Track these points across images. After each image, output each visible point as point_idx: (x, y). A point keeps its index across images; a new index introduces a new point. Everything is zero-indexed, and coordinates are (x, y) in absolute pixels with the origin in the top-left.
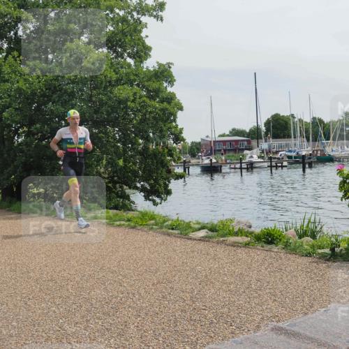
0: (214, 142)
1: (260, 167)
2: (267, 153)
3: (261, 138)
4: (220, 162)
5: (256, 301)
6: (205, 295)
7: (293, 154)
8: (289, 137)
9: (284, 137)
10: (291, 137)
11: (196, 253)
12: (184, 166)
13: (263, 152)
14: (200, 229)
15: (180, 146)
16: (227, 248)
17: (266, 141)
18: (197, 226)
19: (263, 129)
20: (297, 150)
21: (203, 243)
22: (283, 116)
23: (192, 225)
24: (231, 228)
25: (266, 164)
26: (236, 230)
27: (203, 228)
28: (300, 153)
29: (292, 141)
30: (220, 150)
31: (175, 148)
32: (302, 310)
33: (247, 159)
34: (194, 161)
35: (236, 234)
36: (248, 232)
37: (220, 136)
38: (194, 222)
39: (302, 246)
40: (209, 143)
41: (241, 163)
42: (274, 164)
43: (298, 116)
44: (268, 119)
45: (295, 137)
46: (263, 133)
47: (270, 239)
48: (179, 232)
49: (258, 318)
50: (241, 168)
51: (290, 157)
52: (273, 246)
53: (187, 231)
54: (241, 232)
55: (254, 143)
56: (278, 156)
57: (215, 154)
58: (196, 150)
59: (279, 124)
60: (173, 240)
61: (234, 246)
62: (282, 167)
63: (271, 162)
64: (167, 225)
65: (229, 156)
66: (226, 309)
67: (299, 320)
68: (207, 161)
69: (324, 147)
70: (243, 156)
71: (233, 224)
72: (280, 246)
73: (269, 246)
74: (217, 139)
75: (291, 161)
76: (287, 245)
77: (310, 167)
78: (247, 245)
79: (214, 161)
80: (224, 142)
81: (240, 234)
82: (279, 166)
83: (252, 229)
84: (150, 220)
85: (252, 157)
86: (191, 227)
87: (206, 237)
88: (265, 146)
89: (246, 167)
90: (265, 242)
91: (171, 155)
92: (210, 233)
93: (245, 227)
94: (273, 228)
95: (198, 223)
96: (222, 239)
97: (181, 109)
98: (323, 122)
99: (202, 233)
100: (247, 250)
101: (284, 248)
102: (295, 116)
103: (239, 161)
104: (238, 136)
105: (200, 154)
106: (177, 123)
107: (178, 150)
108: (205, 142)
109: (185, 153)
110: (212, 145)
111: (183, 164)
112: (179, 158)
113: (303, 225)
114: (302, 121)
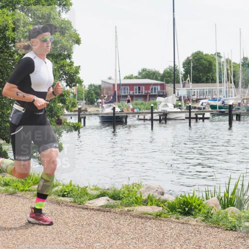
0: (119, 85)
1: (175, 119)
2: (185, 101)
3: (179, 82)
4: (125, 111)
7: (218, 103)
8: (213, 81)
9: (207, 81)
10: (215, 82)
12: (79, 115)
13: (180, 100)
14: (98, 197)
15: (74, 90)
16: (133, 220)
17: (184, 86)
18: (95, 193)
19: (181, 70)
20: (223, 99)
21: (102, 214)
22: (206, 55)
23: (89, 191)
24: (139, 195)
25: (183, 116)
26: (145, 197)
27: (103, 195)
28: (226, 102)
29: (216, 87)
30: (126, 96)
31: (68, 92)
33: (161, 108)
34: (91, 109)
35: (145, 203)
36: (159, 200)
37: (126, 78)
38: (92, 188)
39: (226, 217)
40: (112, 86)
41: (152, 113)
42: (193, 115)
43: (225, 56)
44: (188, 58)
45: (220, 82)
46: (181, 76)
47: (187, 209)
48: (72, 199)
50: (152, 120)
51: (214, 107)
52: (191, 218)
53: (82, 199)
54: (151, 201)
55: (169, 88)
56: (199, 105)
57: (119, 101)
58: (94, 95)
59: (201, 64)
60: (65, 209)
61: (142, 218)
62: (203, 119)
63: (190, 112)
64: (57, 191)
65: (136, 104)
68: (108, 110)
70: (155, 104)
71: (142, 190)
72: (200, 218)
73: (186, 218)
74: (122, 82)
75: (215, 111)
76: (207, 217)
78: (158, 216)
79: (118, 110)
80: (131, 86)
82: (200, 118)
83: (166, 196)
84: (34, 184)
85: (166, 105)
86: (87, 194)
87: (106, 206)
88: (182, 91)
89: (158, 118)
90: (181, 213)
91: (63, 101)
92: (112, 202)
93: (156, 194)
94: (191, 195)
96: (126, 209)
97: (78, 42)
99: (102, 201)
100: (158, 223)
101: (203, 221)
102: (222, 55)
103: (150, 111)
104: (149, 78)
105: (100, 101)
106: (72, 60)
107: (72, 95)
108: (107, 85)
109: (80, 99)
110: (116, 89)
111: (77, 113)
112: (74, 105)
113: (228, 192)
114: (230, 61)
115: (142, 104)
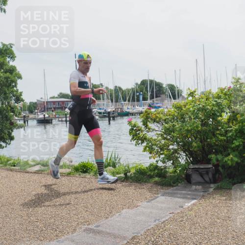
0: (47, 102)
4: (51, 117)
5: (74, 212)
6: (38, 211)
7: (102, 111)
10: (100, 99)
11: (31, 182)
12: (24, 119)
14: (35, 165)
15: (21, 104)
18: (32, 163)
20: (105, 108)
21: (37, 175)
26: (61, 164)
27: (37, 164)
28: (107, 110)
29: (101, 102)
30: (51, 108)
31: (16, 106)
32: (104, 215)
34: (31, 116)
36: (69, 165)
37: (51, 98)
40: (43, 103)
41: (66, 117)
43: (105, 85)
45: (103, 99)
47: (85, 170)
48: (19, 168)
49: (74, 224)
50: (66, 121)
51: (100, 113)
52: (87, 174)
53: (25, 167)
54: (65, 166)
57: (47, 111)
58: (33, 108)
64: (10, 163)
65: (57, 112)
66: (53, 220)
67: (102, 222)
68: (41, 116)
69: (122, 106)
72: (92, 174)
73: (84, 175)
74: (49, 100)
75: (101, 115)
76: (96, 173)
77: (114, 119)
78: (69, 174)
79: (47, 116)
80: (54, 102)
81: (64, 167)
83: (73, 163)
86: (28, 164)
87: (39, 171)
90: (82, 172)
91: (13, 112)
92: (43, 168)
93: (68, 162)
94: (87, 162)
95: (34, 161)
98: (122, 89)
99: (37, 168)
100: (69, 178)
101: (94, 175)
102: (103, 84)
103: (65, 116)
104: (64, 98)
105: (36, 111)
106: (18, 88)
107: (19, 108)
108: (40, 102)
109: (25, 110)
110: (45, 104)
111: (23, 118)
112: (20, 114)
113: (107, 159)
114: (108, 88)
115: (60, 112)
